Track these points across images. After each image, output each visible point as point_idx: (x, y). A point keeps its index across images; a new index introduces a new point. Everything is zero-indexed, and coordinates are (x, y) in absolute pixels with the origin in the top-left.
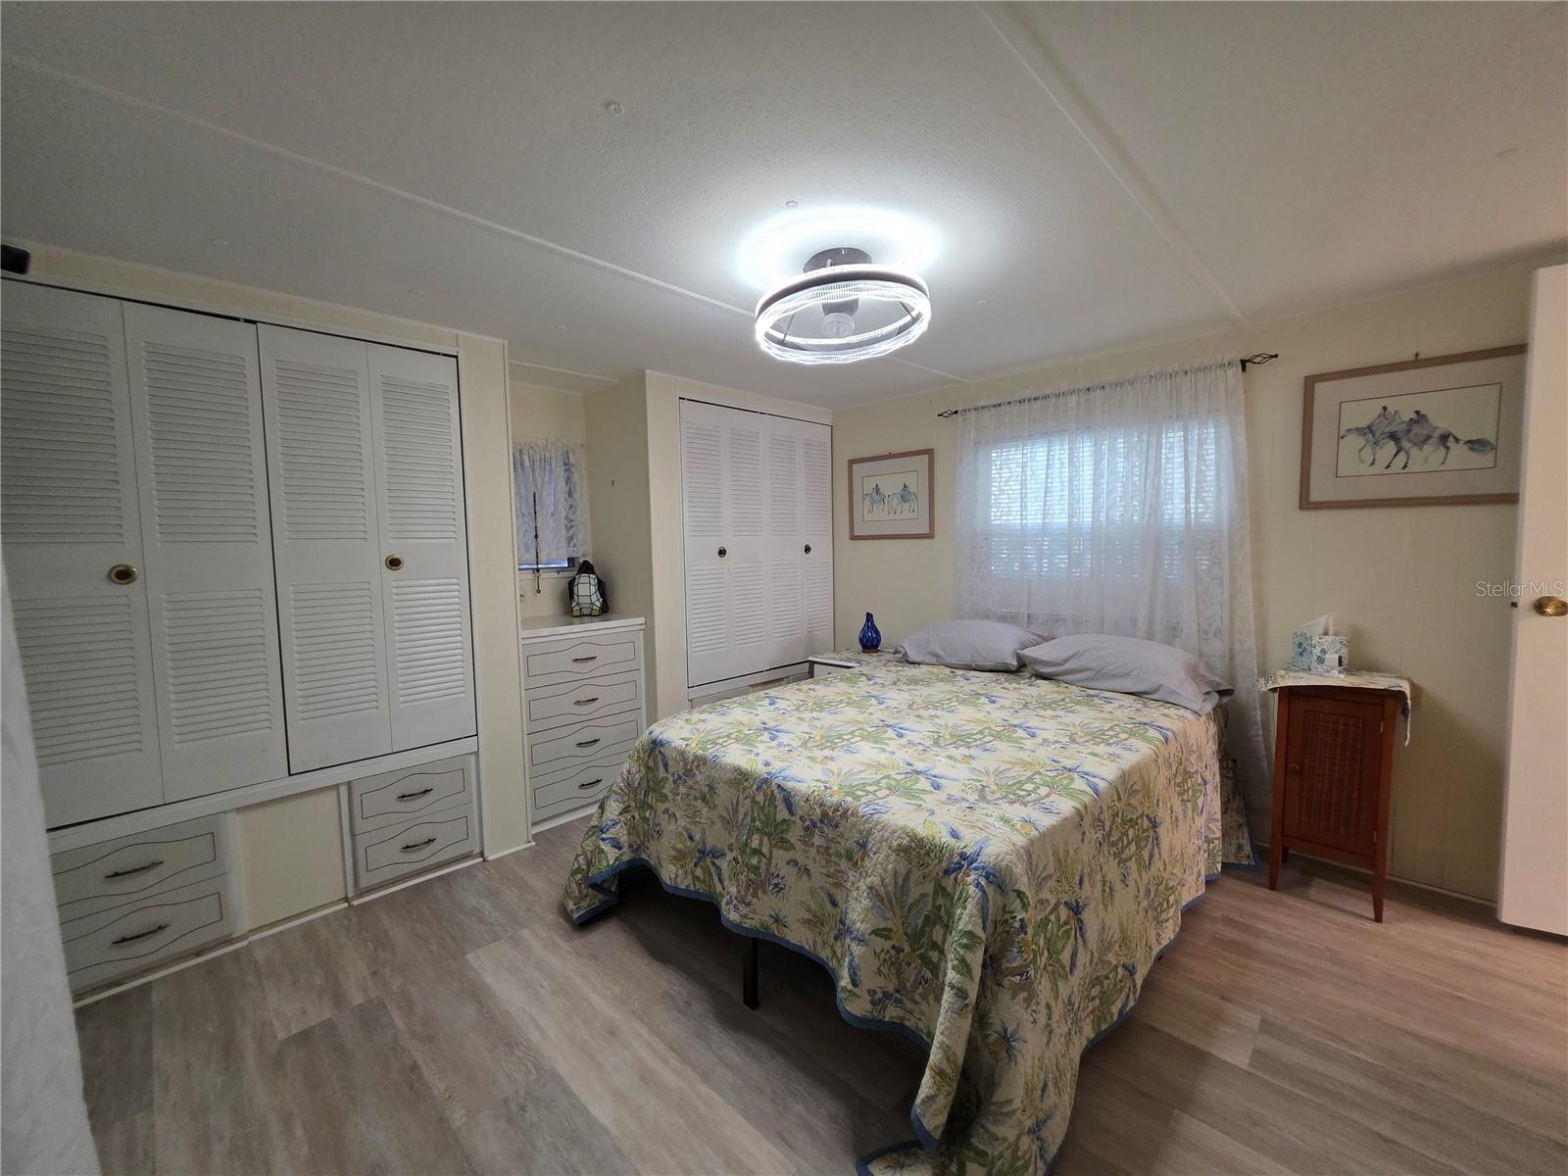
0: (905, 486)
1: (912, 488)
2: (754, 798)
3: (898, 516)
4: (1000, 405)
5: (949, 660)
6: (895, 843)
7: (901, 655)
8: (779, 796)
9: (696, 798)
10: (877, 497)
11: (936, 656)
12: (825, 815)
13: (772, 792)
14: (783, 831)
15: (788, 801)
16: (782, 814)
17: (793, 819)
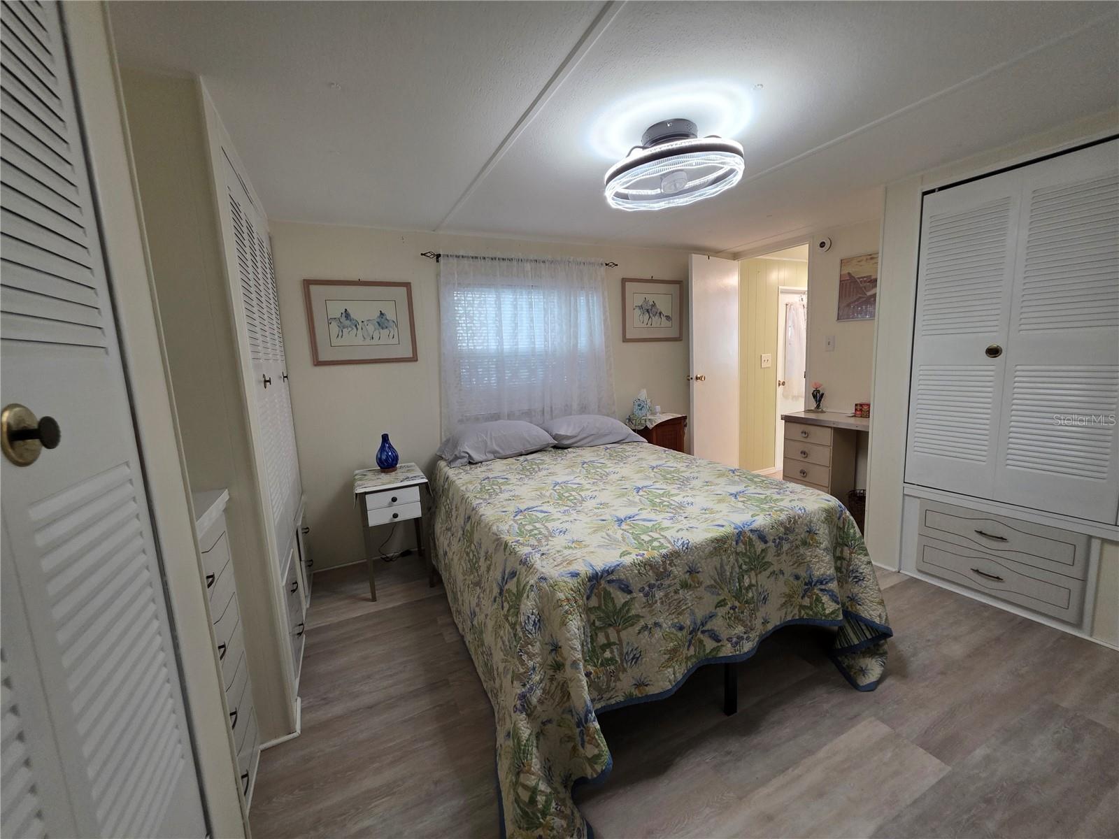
0: (382, 314)
1: (390, 315)
2: (736, 551)
3: (375, 341)
4: (476, 258)
5: (503, 453)
6: (823, 518)
7: (466, 460)
8: (754, 537)
9: (676, 592)
10: (348, 323)
11: (494, 452)
12: (786, 528)
13: (749, 537)
14: (763, 558)
15: (762, 537)
16: (760, 546)
17: (768, 545)
